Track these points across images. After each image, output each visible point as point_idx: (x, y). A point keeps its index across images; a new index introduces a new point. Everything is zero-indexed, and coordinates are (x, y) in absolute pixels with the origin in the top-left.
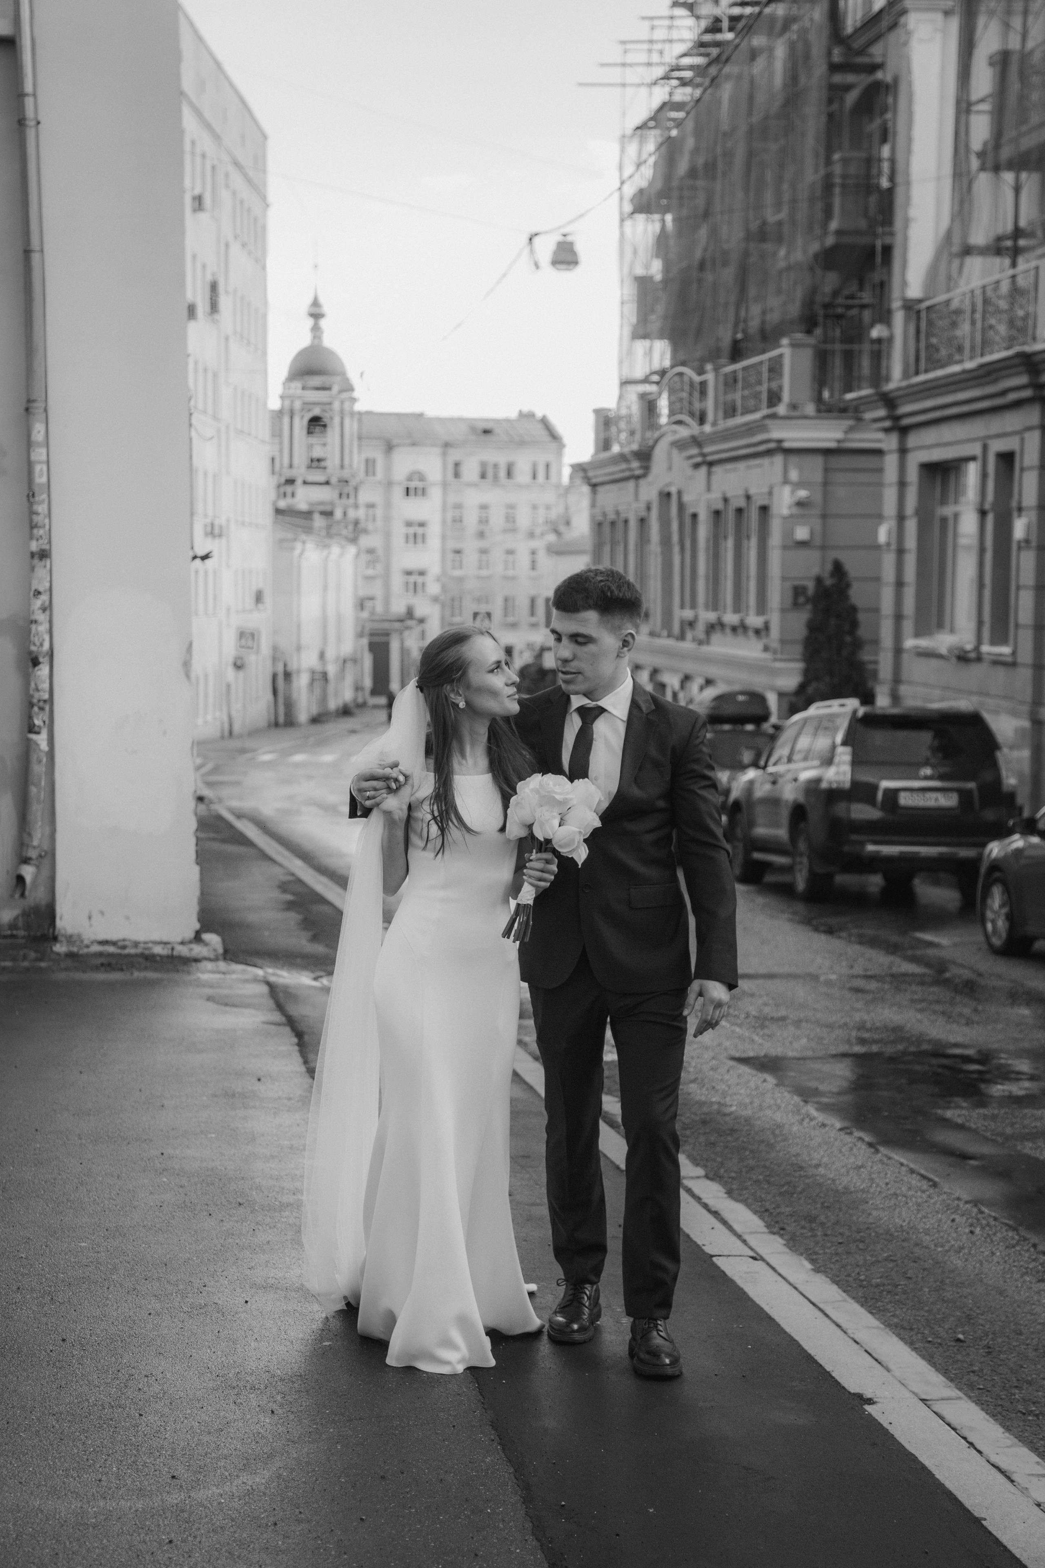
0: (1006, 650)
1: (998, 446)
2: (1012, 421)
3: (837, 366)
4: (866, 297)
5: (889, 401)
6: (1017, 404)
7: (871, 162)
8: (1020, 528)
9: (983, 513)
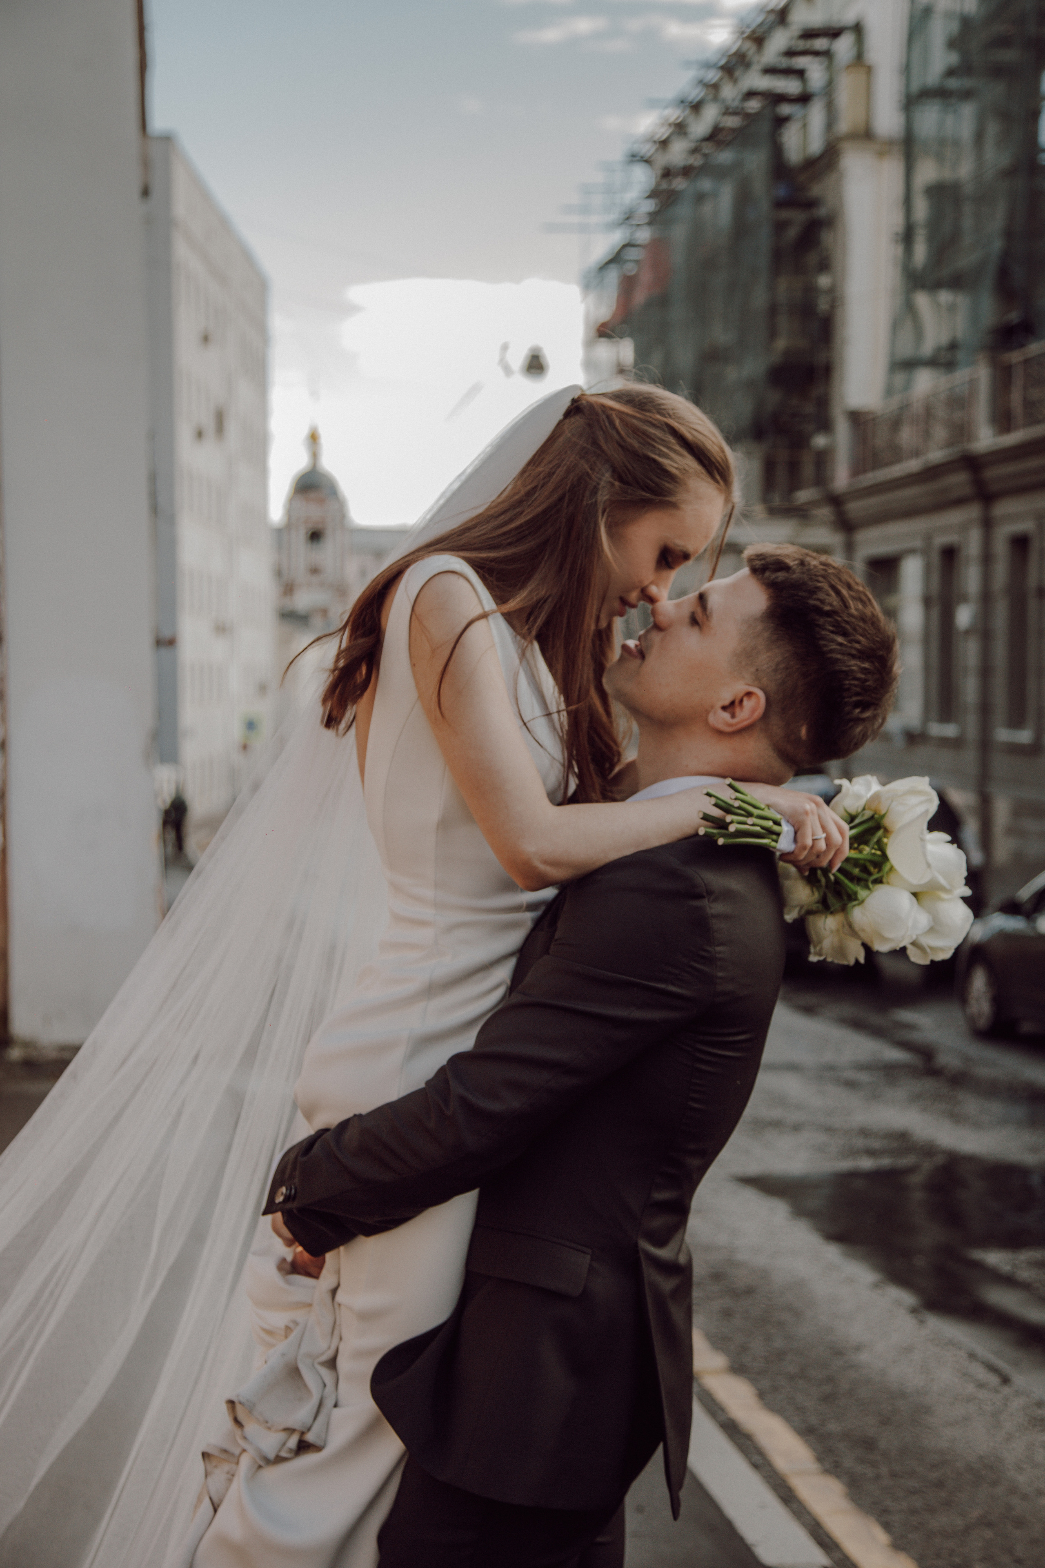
0: (950, 730)
1: (941, 540)
2: (954, 517)
3: (781, 473)
4: (809, 408)
5: (836, 501)
6: (959, 502)
7: (811, 290)
8: (964, 616)
9: (927, 601)
